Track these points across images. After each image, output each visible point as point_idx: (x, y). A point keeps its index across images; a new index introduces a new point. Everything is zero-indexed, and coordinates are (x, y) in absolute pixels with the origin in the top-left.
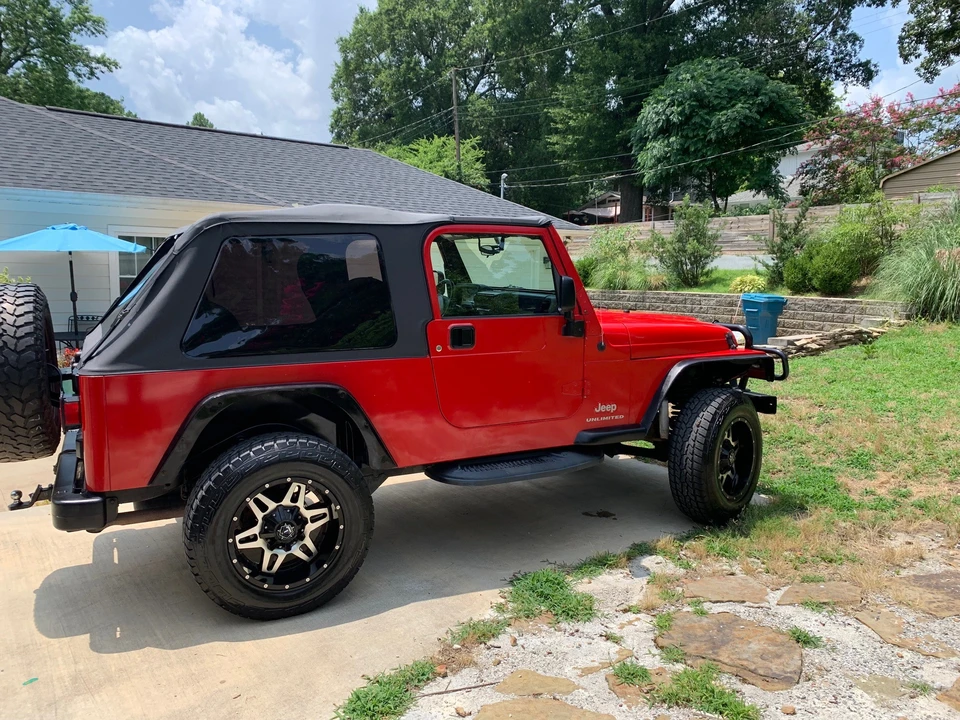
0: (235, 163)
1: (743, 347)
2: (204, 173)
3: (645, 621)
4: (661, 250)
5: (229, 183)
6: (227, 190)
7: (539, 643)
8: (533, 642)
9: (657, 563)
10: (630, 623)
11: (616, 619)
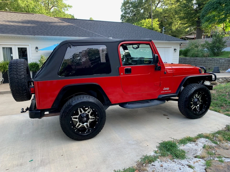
0: (96, 28)
1: (204, 72)
2: (88, 31)
3: (202, 162)
4: (208, 46)
5: (94, 33)
6: (94, 34)
7: (167, 166)
8: (165, 165)
9: (206, 141)
10: (197, 162)
11: (192, 160)
